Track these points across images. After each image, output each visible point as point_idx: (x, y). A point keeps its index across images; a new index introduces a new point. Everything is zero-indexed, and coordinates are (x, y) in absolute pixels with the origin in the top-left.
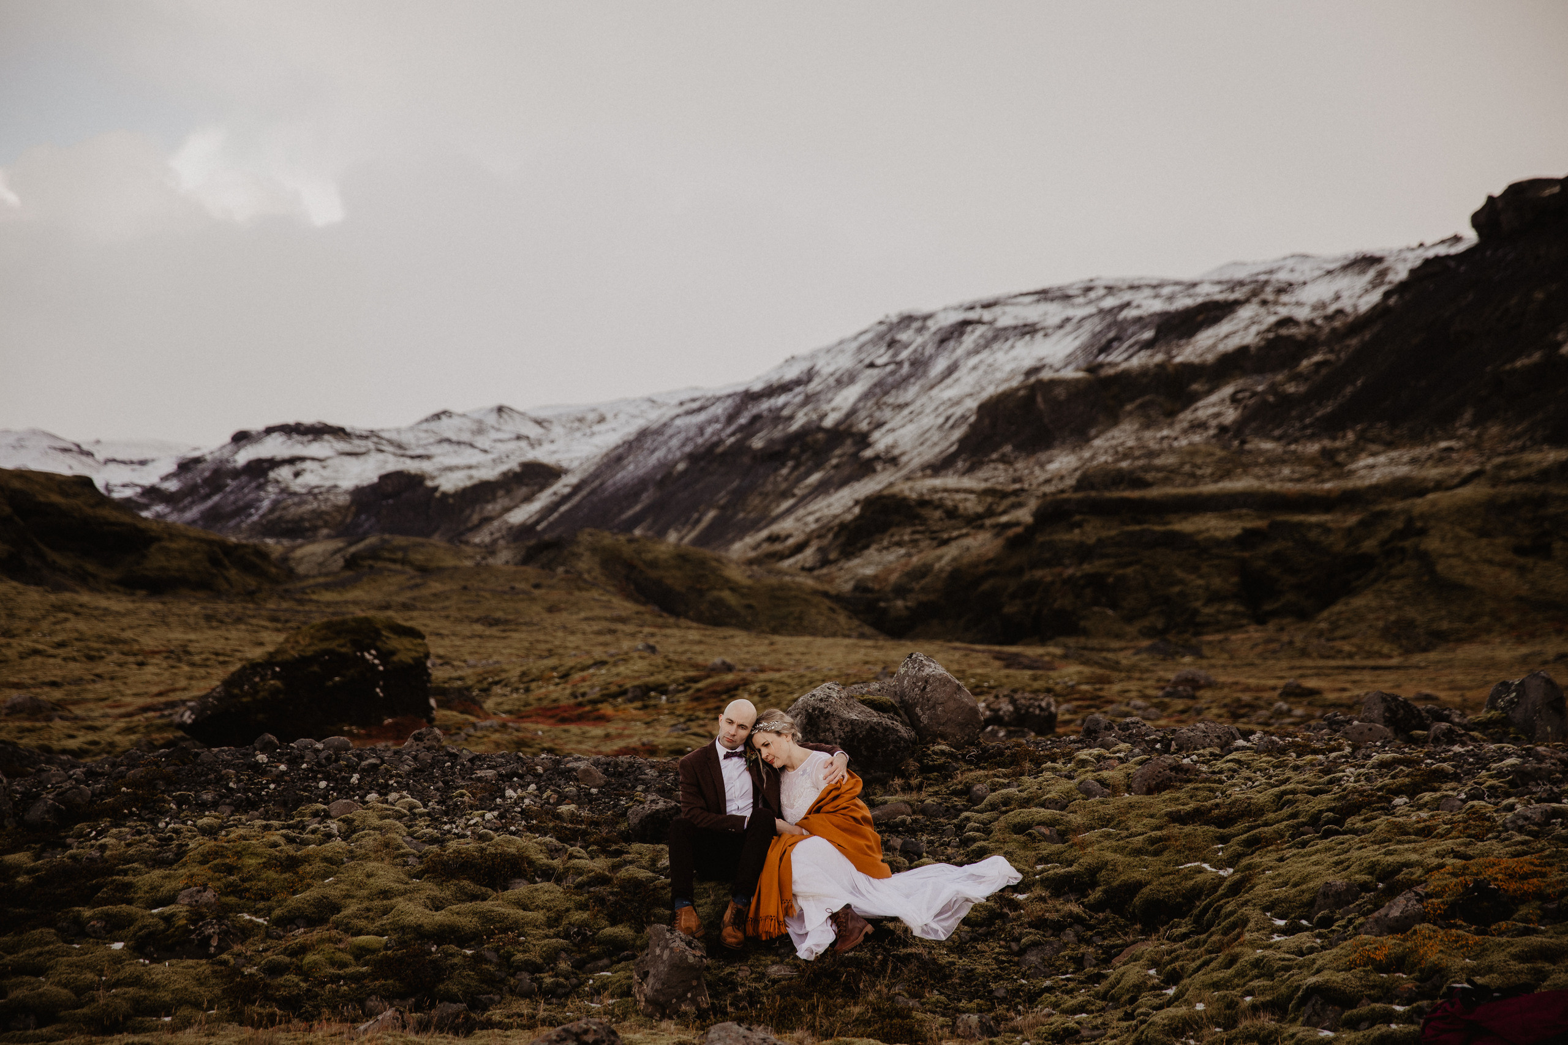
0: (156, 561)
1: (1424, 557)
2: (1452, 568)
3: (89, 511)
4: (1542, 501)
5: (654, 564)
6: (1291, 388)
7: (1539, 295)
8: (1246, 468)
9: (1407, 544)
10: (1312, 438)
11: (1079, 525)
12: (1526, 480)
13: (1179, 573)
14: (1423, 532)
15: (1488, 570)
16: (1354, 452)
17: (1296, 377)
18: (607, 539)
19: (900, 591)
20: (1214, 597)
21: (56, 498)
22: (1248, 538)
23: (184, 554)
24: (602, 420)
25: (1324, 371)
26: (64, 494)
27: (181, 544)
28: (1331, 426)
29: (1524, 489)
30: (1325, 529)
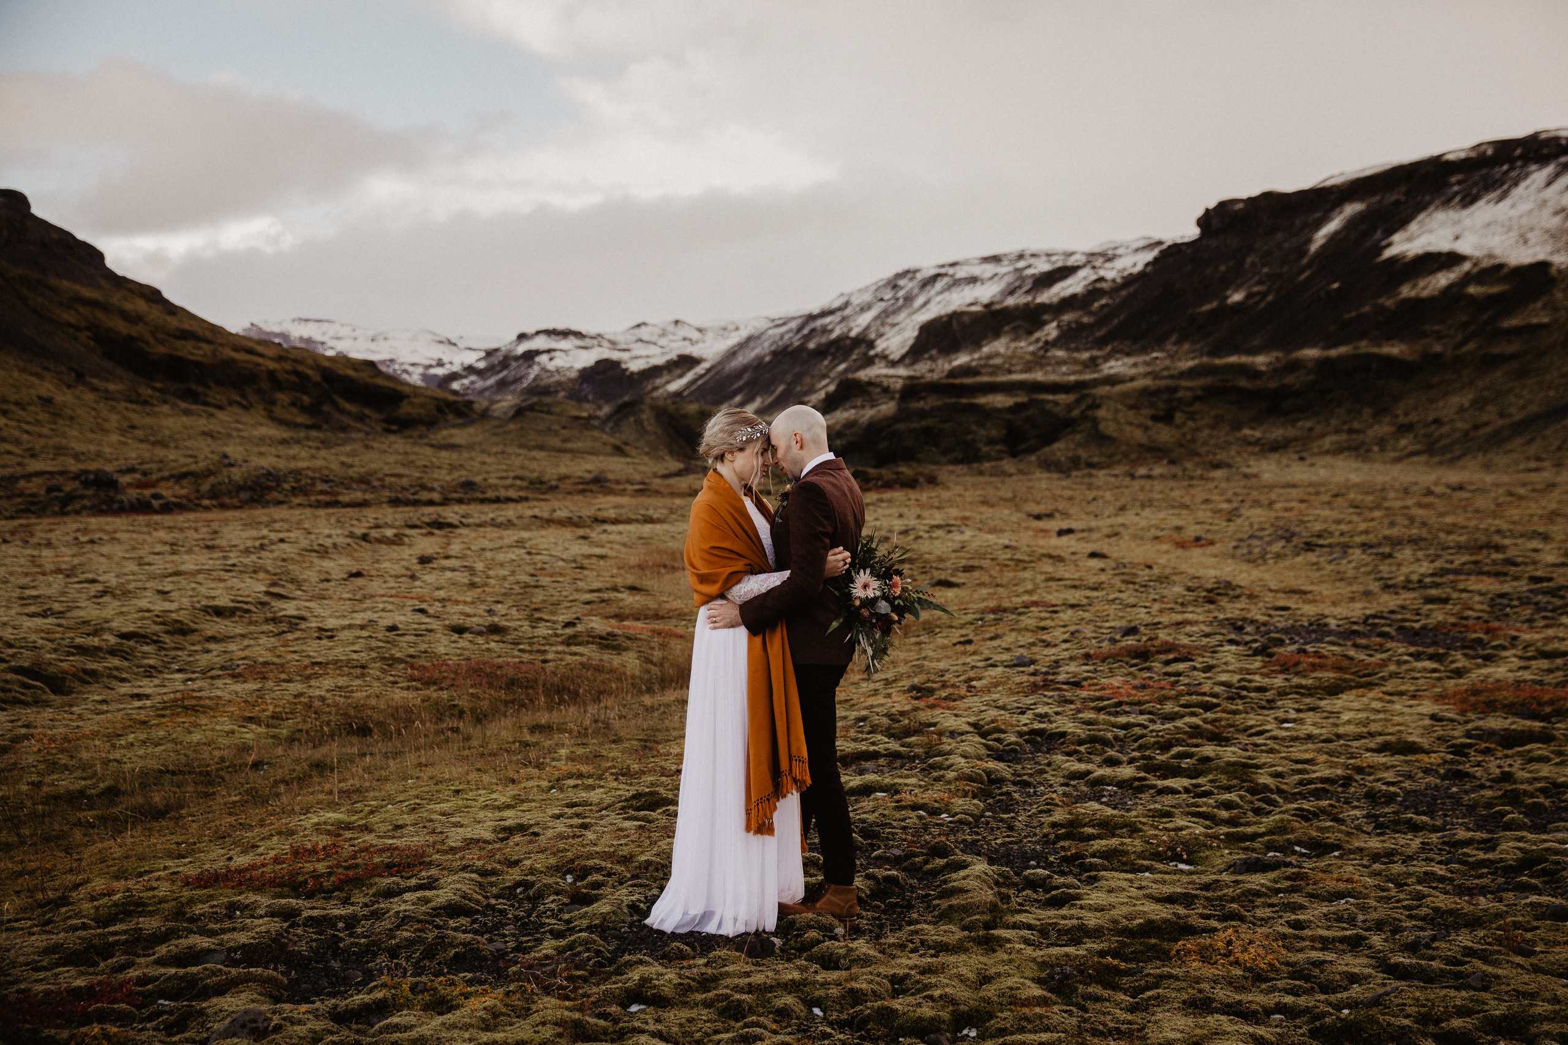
0: (405, 409)
1: (1095, 421)
2: (1108, 428)
3: (369, 380)
4: (1174, 390)
5: (685, 416)
6: (1085, 320)
7: (1223, 268)
8: (1042, 366)
9: (1090, 413)
10: (1087, 349)
11: (924, 398)
12: (1172, 377)
13: (974, 428)
14: (1098, 406)
15: (1128, 428)
16: (1107, 359)
17: (1090, 313)
20: (991, 442)
21: (350, 373)
22: (1017, 408)
23: (422, 405)
25: (1105, 310)
26: (355, 370)
27: (421, 400)
28: (1100, 343)
29: (1169, 382)
30: (1056, 404)
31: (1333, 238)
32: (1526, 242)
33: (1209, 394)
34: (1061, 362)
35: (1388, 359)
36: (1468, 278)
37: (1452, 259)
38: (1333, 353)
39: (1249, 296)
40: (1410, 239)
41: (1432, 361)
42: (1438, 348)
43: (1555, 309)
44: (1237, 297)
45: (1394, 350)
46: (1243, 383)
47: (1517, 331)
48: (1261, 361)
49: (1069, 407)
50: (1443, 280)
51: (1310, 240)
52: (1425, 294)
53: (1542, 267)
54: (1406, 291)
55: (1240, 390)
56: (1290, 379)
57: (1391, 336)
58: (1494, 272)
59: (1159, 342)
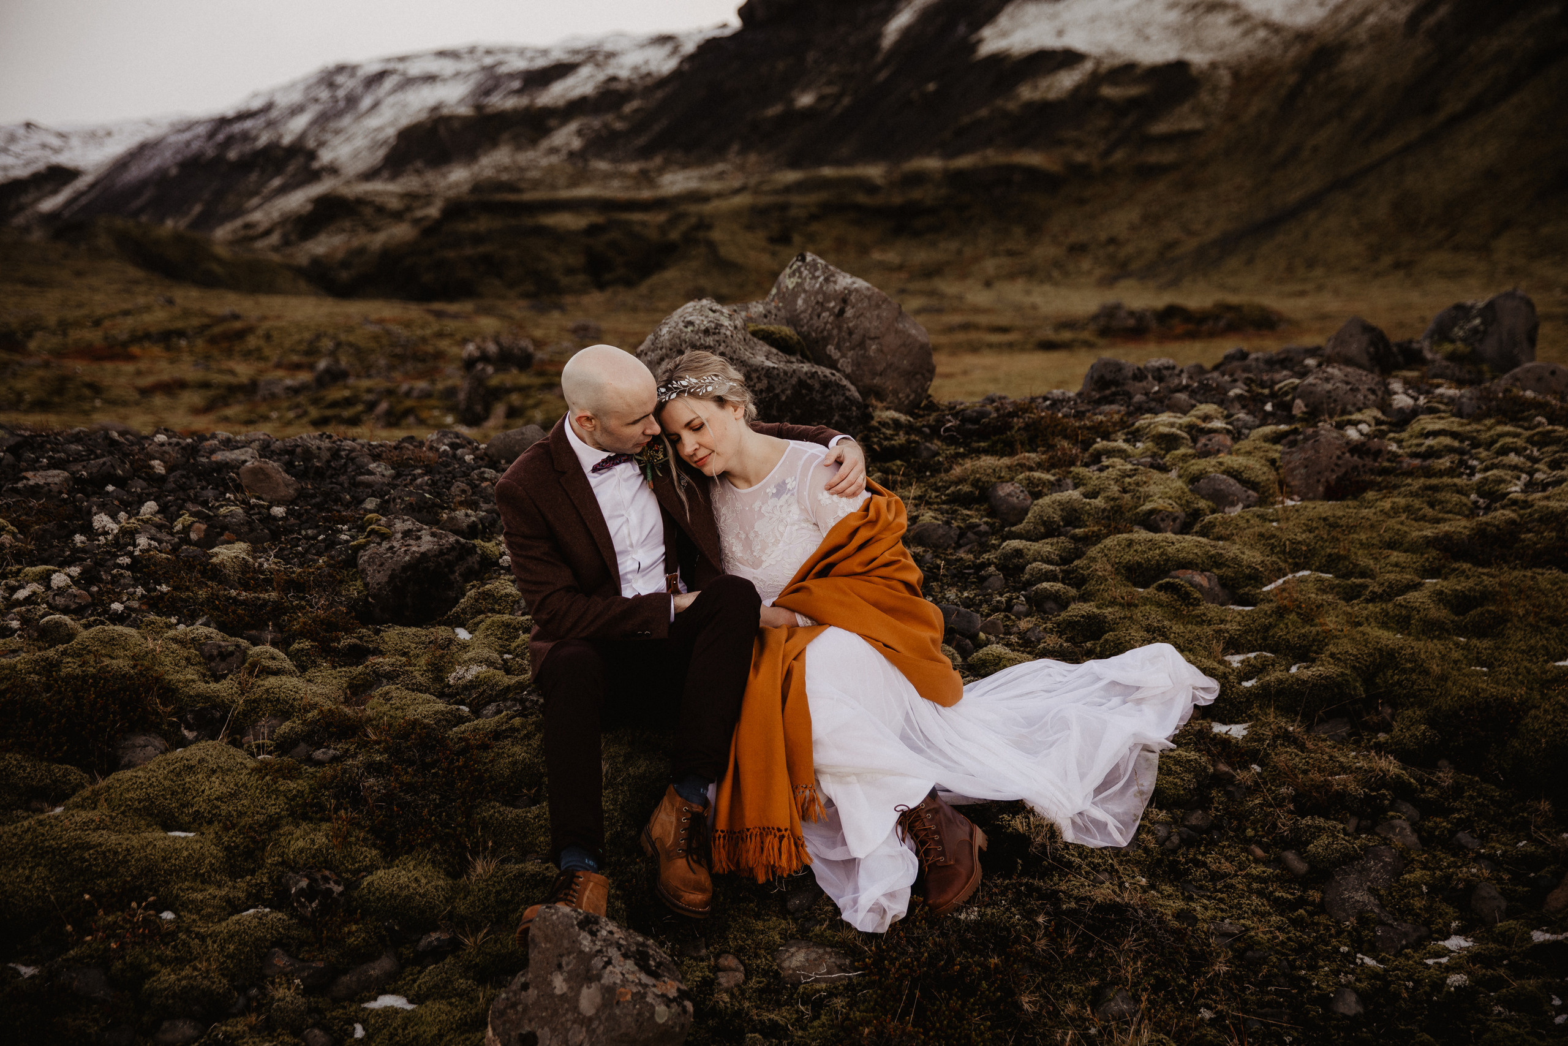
1: (711, 245)
2: (729, 252)
4: (784, 207)
8: (592, 180)
9: (701, 235)
12: (776, 192)
13: (545, 254)
16: (661, 171)
22: (592, 230)
24: (109, 134)
25: (639, 114)
29: (775, 198)
30: (644, 224)
31: (907, 33)
32: (1147, 39)
33: (825, 211)
34: (607, 176)
35: (1031, 172)
36: (1097, 79)
37: (1069, 58)
38: (964, 162)
39: (821, 99)
40: (1004, 34)
41: (1079, 173)
42: (1080, 157)
43: (1205, 113)
44: (806, 100)
45: (1034, 159)
46: (861, 198)
47: (1167, 140)
48: (874, 172)
49: (662, 229)
50: (1067, 80)
51: (879, 35)
52: (1052, 95)
53: (1180, 67)
54: (1026, 93)
55: (858, 208)
56: (916, 194)
57: (1023, 143)
58: (1126, 71)
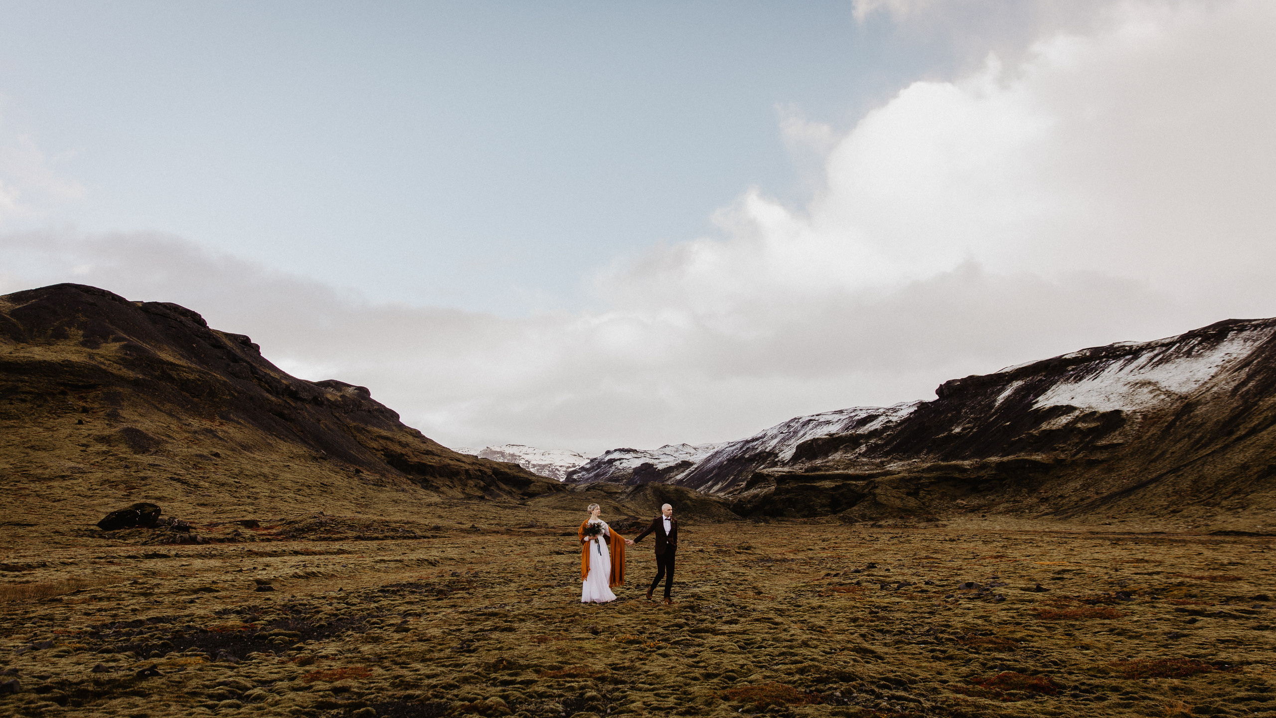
0: (532, 488)
1: (875, 495)
2: (882, 499)
3: (516, 474)
4: (919, 478)
5: (668, 492)
6: (879, 442)
7: (950, 415)
8: (854, 466)
9: (873, 491)
10: (879, 458)
11: (788, 483)
12: (918, 472)
13: (814, 499)
14: (877, 487)
15: (892, 499)
16: (889, 462)
17: (881, 439)
18: (656, 484)
19: (749, 502)
20: (822, 506)
21: (507, 470)
23: (540, 486)
25: (890, 437)
26: (510, 469)
27: (540, 484)
28: (886, 454)
29: (916, 474)
30: (857, 486)
31: (1007, 399)
32: (1109, 400)
33: (938, 481)
34: (865, 464)
35: (1035, 463)
36: (1077, 419)
37: (1069, 409)
38: (1005, 459)
39: (963, 429)
40: (1047, 399)
41: (1059, 463)
42: (1062, 456)
43: (1126, 435)
44: (958, 430)
45: (1038, 457)
46: (957, 475)
47: (1105, 447)
48: (967, 463)
49: (864, 488)
50: (1064, 420)
51: (995, 401)
52: (1054, 428)
53: (1118, 412)
54: (1044, 426)
55: (955, 479)
56: (982, 473)
57: (1037, 450)
58: (1092, 415)
59: (917, 453)
